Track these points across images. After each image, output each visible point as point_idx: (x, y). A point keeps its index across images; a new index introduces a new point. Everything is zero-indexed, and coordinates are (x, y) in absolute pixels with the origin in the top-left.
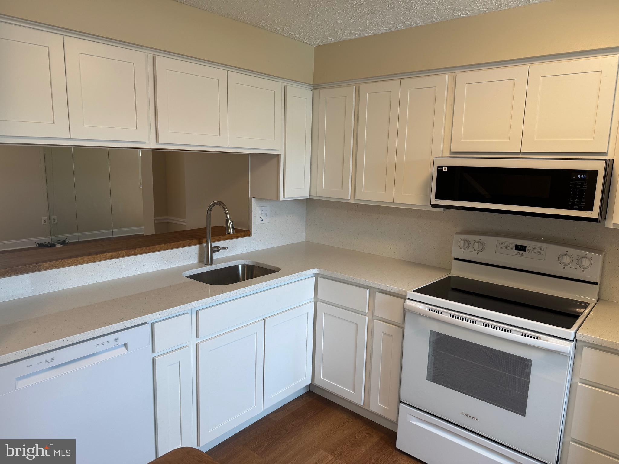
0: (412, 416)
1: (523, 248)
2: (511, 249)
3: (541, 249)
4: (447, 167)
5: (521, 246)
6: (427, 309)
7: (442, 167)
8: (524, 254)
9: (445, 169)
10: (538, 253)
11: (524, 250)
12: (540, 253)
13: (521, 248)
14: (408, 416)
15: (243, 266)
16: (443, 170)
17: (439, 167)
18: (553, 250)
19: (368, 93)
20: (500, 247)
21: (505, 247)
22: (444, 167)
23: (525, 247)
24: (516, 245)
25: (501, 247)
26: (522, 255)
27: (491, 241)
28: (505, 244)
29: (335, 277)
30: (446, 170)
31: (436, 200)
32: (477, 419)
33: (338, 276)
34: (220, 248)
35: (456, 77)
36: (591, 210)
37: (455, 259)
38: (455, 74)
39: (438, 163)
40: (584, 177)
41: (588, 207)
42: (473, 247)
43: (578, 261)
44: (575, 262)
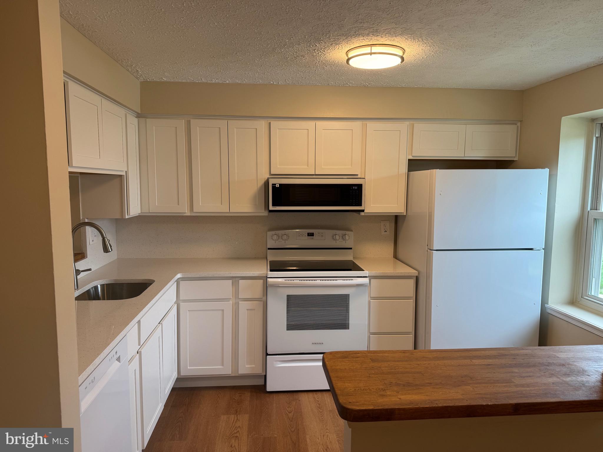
0: (278, 362)
2: (306, 236)
3: (322, 233)
5: (311, 233)
6: (284, 281)
7: (275, 184)
9: (278, 186)
11: (313, 235)
12: (322, 236)
13: (311, 235)
14: (275, 362)
15: (103, 286)
17: (273, 184)
18: (328, 233)
19: (199, 127)
20: (298, 236)
21: (302, 235)
22: (277, 184)
23: (313, 233)
24: (308, 233)
26: (312, 238)
28: (302, 233)
29: (200, 276)
32: (322, 343)
33: (203, 276)
34: (80, 271)
35: (270, 123)
36: (361, 205)
37: (269, 249)
38: (269, 121)
39: (271, 182)
40: (356, 188)
41: (360, 204)
42: (282, 238)
43: (343, 237)
44: (341, 238)
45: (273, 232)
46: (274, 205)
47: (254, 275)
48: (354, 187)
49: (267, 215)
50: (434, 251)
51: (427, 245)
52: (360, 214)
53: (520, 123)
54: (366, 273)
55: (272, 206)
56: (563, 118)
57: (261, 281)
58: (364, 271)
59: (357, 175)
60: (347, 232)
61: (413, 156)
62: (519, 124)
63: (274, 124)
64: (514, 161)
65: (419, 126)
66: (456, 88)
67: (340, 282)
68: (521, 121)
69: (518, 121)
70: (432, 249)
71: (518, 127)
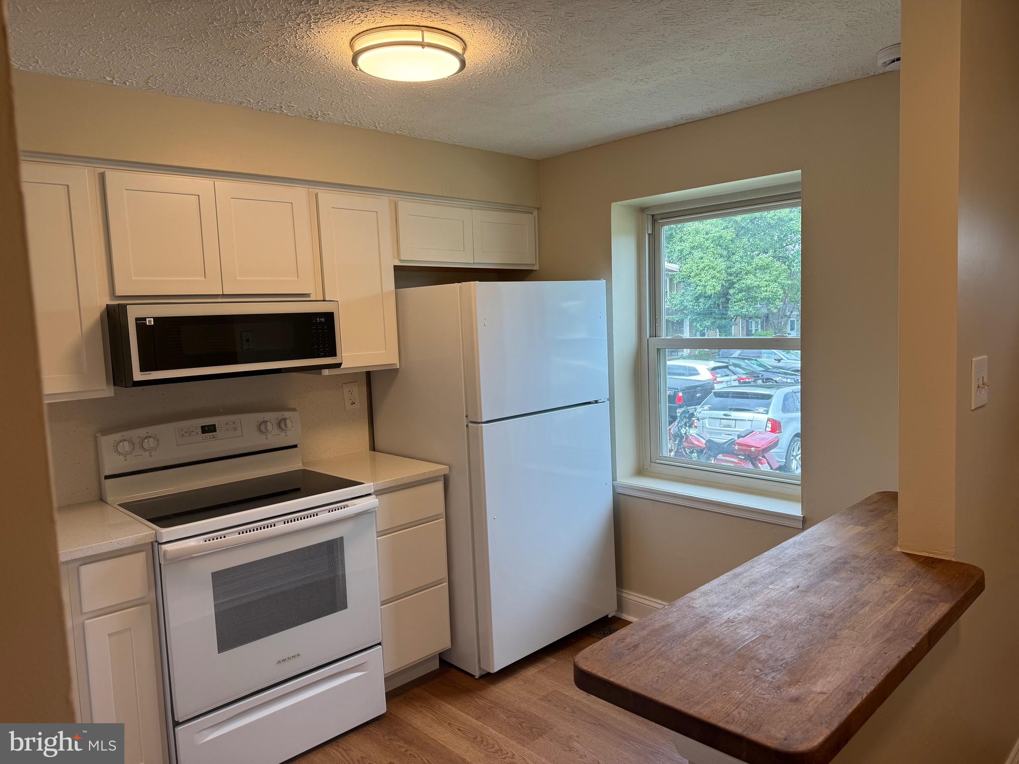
1: (211, 428)
2: (197, 433)
3: (234, 423)
4: (152, 319)
5: (208, 426)
6: (202, 543)
7: (145, 319)
8: (216, 436)
9: (150, 322)
10: (233, 429)
11: (215, 431)
12: (235, 429)
13: (208, 429)
16: (148, 324)
17: (137, 319)
18: (250, 420)
20: (180, 435)
21: (188, 434)
22: (147, 319)
23: (214, 426)
24: (202, 427)
25: (183, 435)
26: (214, 437)
27: (167, 430)
28: (187, 430)
30: (153, 324)
31: (142, 373)
35: (102, 177)
36: (335, 355)
37: (107, 477)
38: (102, 170)
39: (133, 313)
40: (323, 320)
41: (333, 353)
42: (142, 447)
43: (281, 424)
44: (275, 427)
45: (118, 436)
46: (144, 368)
47: (122, 546)
48: (318, 319)
49: (113, 395)
50: (483, 425)
51: (467, 416)
52: (321, 375)
53: (536, 211)
54: (368, 487)
55: (141, 371)
56: (613, 204)
57: (141, 557)
58: (364, 483)
59: (308, 295)
60: (287, 414)
61: (401, 261)
62: (535, 213)
63: (114, 178)
64: (532, 270)
65: (407, 206)
66: (456, 143)
67: (324, 516)
68: (538, 209)
69: (534, 208)
70: (479, 421)
71: (535, 217)
